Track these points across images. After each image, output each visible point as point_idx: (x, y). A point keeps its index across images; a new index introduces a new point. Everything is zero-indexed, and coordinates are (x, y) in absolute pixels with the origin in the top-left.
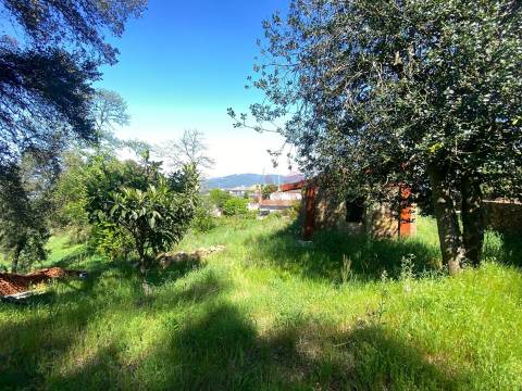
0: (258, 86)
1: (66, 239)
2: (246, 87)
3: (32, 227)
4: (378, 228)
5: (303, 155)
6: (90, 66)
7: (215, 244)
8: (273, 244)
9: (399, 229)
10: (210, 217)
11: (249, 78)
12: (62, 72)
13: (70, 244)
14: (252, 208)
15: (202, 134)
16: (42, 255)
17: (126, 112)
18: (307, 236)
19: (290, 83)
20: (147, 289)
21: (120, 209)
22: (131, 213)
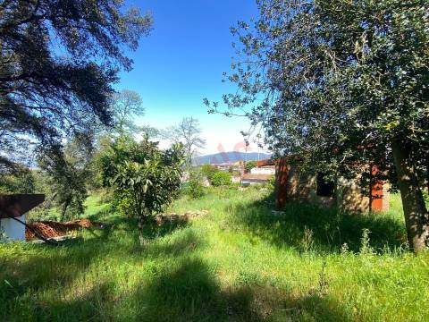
0: (231, 79)
1: (99, 199)
2: (223, 81)
3: (76, 189)
4: (348, 202)
5: (270, 135)
6: (112, 73)
7: (201, 209)
8: (249, 211)
9: (370, 205)
10: (201, 186)
11: (225, 74)
12: (92, 78)
13: (101, 202)
14: (235, 180)
15: (197, 121)
16: (81, 210)
17: (142, 106)
18: (280, 207)
19: (258, 76)
20: (143, 241)
21: (122, 177)
22: (129, 180)
